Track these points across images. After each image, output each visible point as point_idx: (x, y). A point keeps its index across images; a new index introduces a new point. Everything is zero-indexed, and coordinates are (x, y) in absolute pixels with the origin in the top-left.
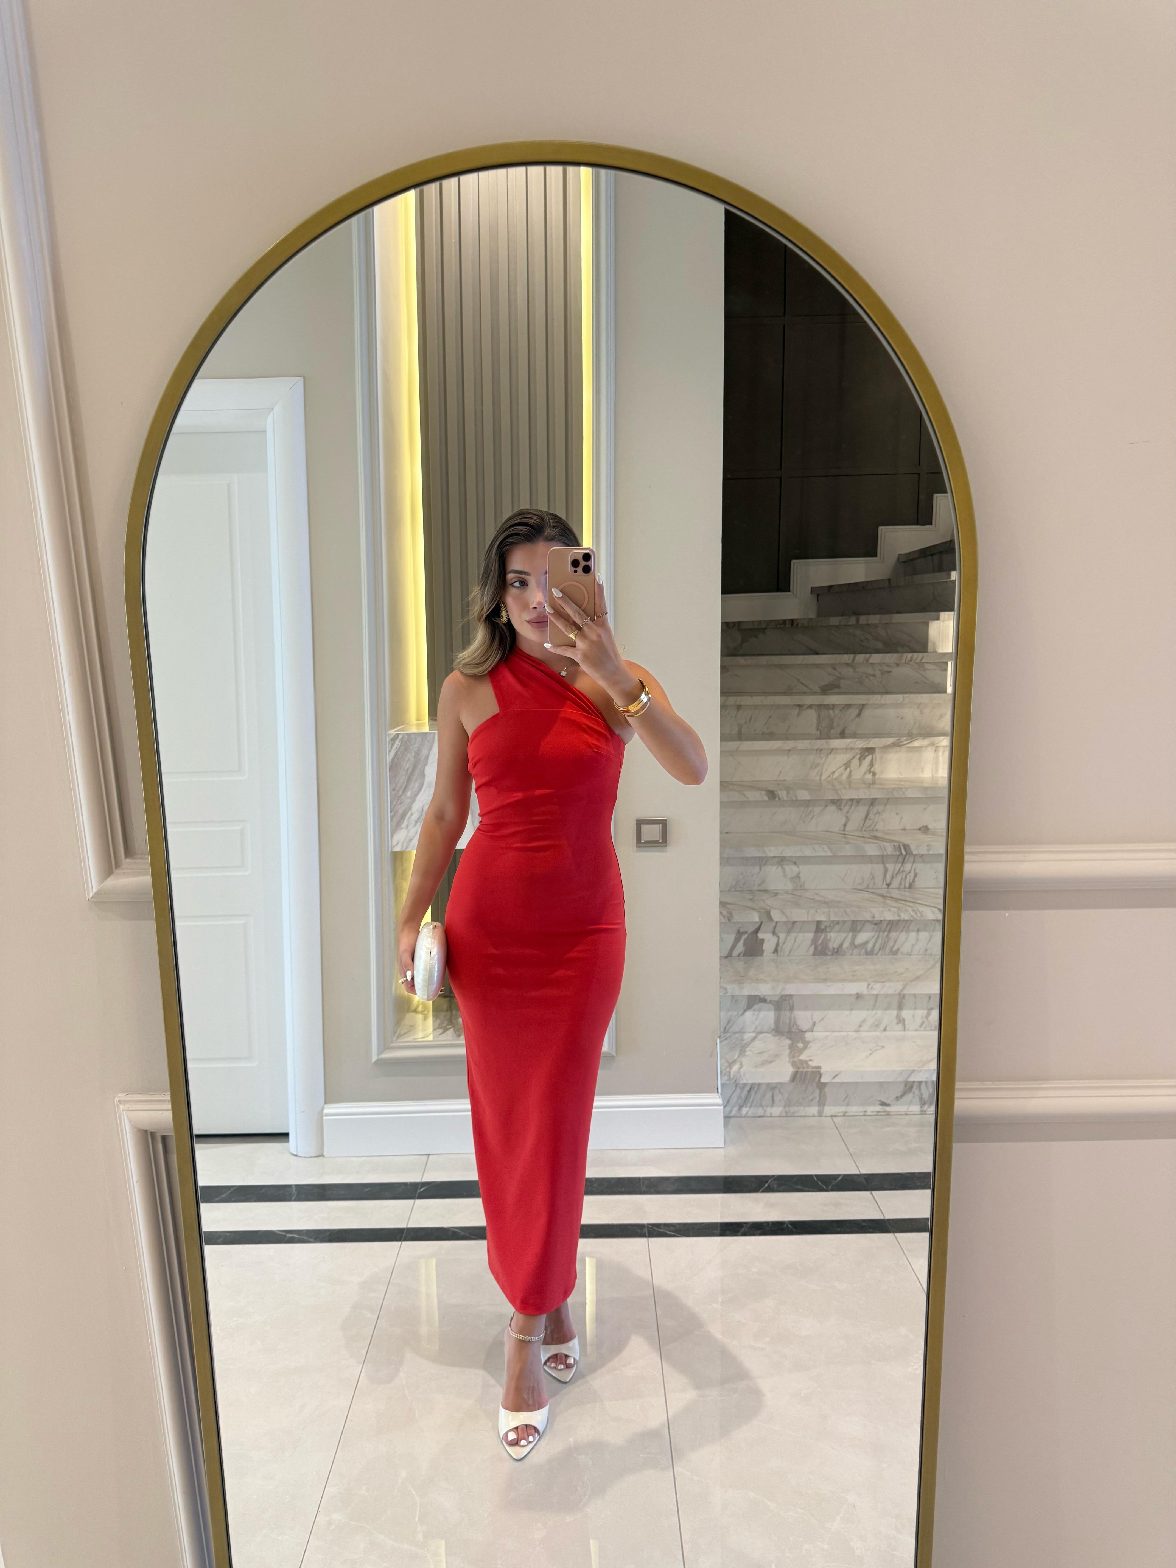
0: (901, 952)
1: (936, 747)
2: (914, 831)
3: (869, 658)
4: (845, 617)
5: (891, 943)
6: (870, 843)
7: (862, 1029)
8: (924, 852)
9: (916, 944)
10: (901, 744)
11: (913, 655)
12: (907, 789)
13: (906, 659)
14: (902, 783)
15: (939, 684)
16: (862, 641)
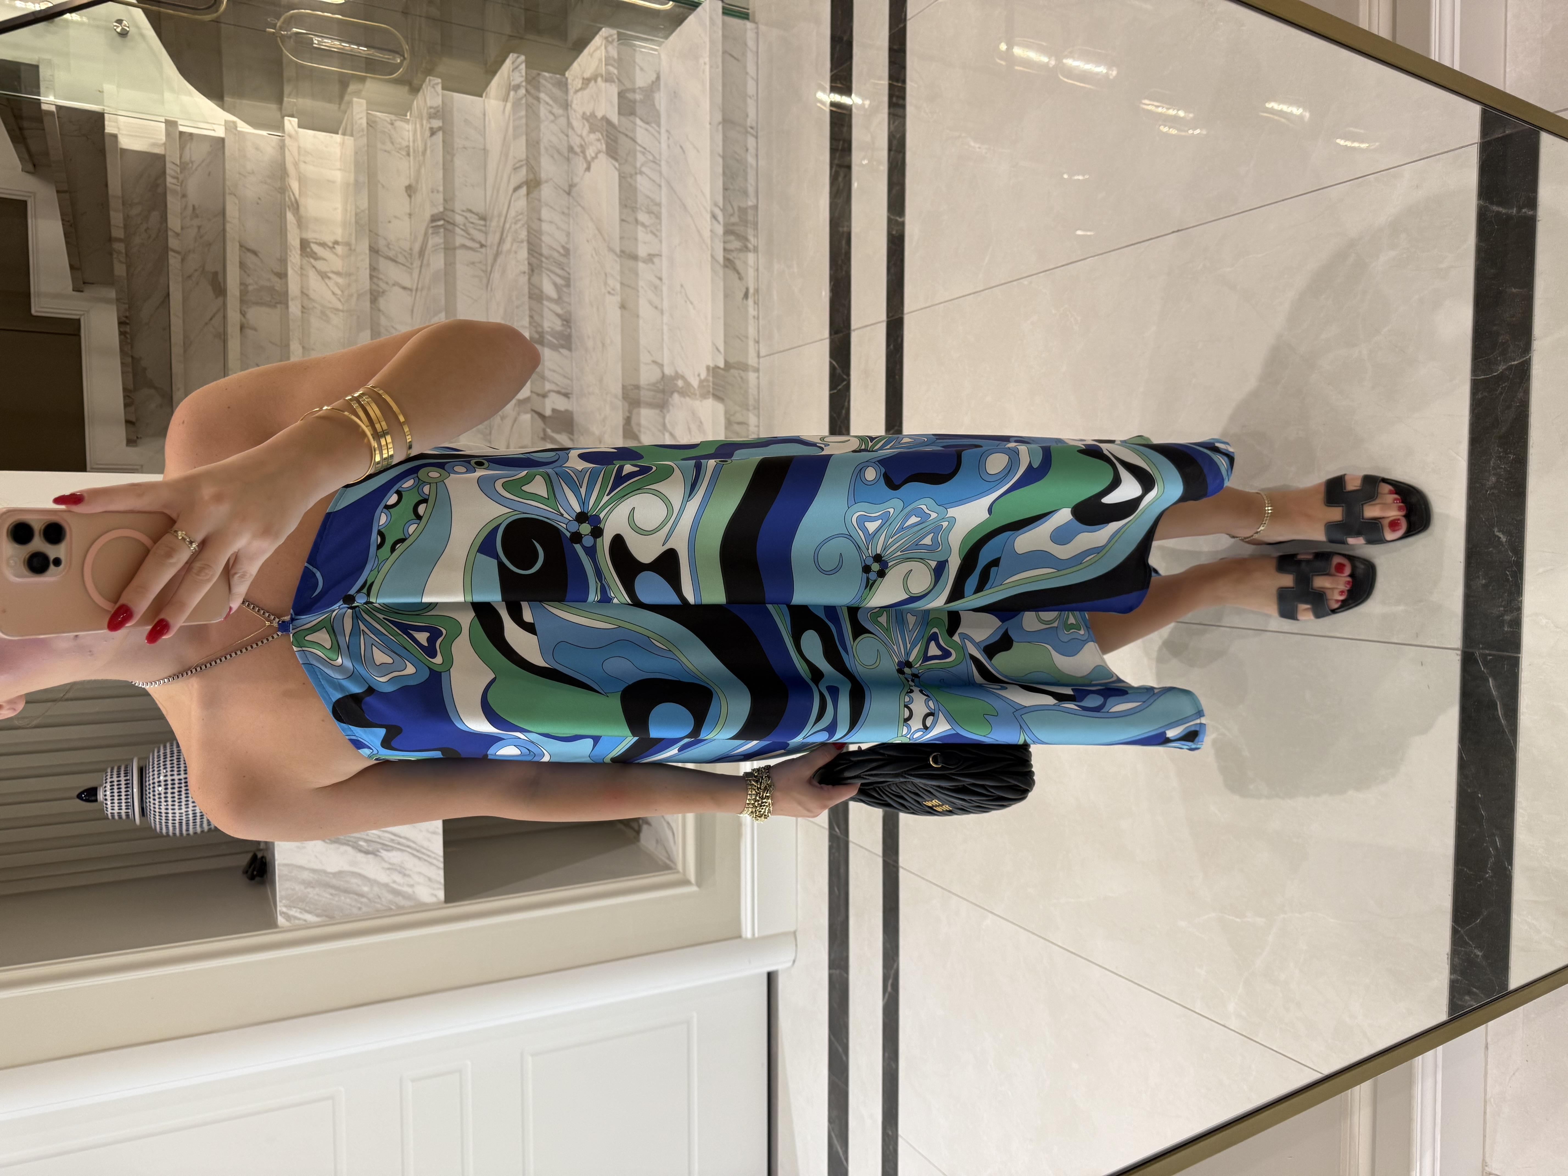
0: (567, 243)
1: (299, 160)
2: (412, 204)
3: (174, 232)
4: (115, 256)
5: (556, 255)
6: (428, 265)
7: (659, 306)
8: (440, 198)
9: (556, 225)
10: (295, 205)
11: (170, 175)
12: (357, 207)
13: (174, 184)
14: (349, 209)
15: (211, 146)
16: (149, 237)
